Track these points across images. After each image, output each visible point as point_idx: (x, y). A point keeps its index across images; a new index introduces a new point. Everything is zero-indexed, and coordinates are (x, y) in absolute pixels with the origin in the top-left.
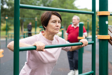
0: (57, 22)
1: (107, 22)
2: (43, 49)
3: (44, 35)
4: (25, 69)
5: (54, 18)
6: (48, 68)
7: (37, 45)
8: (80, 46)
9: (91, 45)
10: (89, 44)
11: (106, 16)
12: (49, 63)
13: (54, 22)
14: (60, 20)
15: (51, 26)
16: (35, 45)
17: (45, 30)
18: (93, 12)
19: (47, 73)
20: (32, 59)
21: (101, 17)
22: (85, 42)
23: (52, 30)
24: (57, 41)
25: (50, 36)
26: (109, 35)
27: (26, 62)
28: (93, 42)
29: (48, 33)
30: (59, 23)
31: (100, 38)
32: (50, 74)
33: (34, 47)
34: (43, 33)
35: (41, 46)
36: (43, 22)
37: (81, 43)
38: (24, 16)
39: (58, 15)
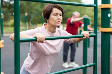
0: (59, 15)
1: (109, 15)
2: (43, 40)
3: (46, 28)
4: (28, 60)
5: (56, 11)
6: (50, 60)
7: (38, 37)
8: (82, 38)
9: (93, 37)
10: (90, 36)
11: (109, 9)
12: (51, 54)
13: (55, 15)
14: (61, 13)
15: (53, 19)
16: (35, 36)
17: (47, 23)
18: (95, 5)
19: (49, 64)
20: (34, 51)
21: (103, 9)
22: (86, 34)
23: (53, 23)
24: (59, 34)
25: (52, 28)
26: (111, 27)
27: (29, 54)
28: (95, 34)
29: (50, 25)
30: (61, 16)
31: (102, 31)
32: (52, 65)
33: (35, 38)
34: (46, 26)
35: (41, 37)
36: (45, 14)
37: (82, 35)
38: (31, 13)
39: (59, 8)
